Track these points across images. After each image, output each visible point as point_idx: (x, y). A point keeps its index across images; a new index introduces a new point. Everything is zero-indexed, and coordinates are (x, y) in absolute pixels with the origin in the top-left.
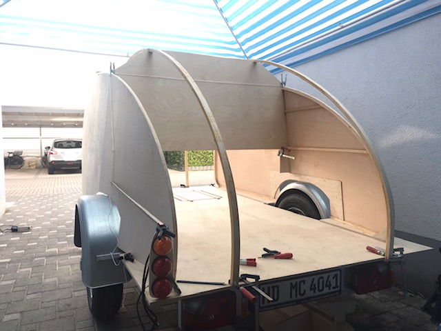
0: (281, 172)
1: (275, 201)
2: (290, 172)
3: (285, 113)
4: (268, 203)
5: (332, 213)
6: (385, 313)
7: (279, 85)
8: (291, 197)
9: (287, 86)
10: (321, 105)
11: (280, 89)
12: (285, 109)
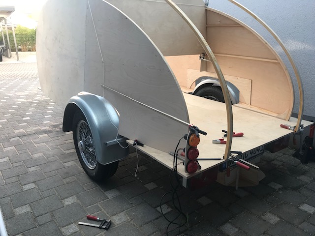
0: (201, 71)
1: (193, 91)
2: (206, 71)
3: (206, 27)
4: (188, 92)
5: (240, 100)
6: (274, 160)
7: (204, 6)
8: (208, 89)
9: (210, 7)
10: (242, 24)
11: (204, 9)
12: (206, 24)
